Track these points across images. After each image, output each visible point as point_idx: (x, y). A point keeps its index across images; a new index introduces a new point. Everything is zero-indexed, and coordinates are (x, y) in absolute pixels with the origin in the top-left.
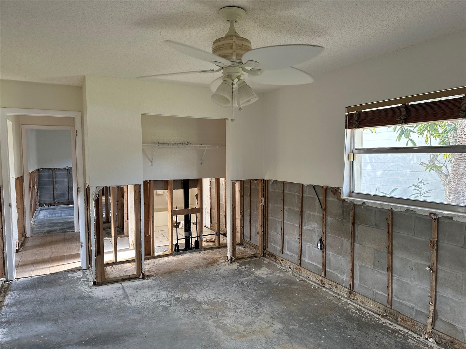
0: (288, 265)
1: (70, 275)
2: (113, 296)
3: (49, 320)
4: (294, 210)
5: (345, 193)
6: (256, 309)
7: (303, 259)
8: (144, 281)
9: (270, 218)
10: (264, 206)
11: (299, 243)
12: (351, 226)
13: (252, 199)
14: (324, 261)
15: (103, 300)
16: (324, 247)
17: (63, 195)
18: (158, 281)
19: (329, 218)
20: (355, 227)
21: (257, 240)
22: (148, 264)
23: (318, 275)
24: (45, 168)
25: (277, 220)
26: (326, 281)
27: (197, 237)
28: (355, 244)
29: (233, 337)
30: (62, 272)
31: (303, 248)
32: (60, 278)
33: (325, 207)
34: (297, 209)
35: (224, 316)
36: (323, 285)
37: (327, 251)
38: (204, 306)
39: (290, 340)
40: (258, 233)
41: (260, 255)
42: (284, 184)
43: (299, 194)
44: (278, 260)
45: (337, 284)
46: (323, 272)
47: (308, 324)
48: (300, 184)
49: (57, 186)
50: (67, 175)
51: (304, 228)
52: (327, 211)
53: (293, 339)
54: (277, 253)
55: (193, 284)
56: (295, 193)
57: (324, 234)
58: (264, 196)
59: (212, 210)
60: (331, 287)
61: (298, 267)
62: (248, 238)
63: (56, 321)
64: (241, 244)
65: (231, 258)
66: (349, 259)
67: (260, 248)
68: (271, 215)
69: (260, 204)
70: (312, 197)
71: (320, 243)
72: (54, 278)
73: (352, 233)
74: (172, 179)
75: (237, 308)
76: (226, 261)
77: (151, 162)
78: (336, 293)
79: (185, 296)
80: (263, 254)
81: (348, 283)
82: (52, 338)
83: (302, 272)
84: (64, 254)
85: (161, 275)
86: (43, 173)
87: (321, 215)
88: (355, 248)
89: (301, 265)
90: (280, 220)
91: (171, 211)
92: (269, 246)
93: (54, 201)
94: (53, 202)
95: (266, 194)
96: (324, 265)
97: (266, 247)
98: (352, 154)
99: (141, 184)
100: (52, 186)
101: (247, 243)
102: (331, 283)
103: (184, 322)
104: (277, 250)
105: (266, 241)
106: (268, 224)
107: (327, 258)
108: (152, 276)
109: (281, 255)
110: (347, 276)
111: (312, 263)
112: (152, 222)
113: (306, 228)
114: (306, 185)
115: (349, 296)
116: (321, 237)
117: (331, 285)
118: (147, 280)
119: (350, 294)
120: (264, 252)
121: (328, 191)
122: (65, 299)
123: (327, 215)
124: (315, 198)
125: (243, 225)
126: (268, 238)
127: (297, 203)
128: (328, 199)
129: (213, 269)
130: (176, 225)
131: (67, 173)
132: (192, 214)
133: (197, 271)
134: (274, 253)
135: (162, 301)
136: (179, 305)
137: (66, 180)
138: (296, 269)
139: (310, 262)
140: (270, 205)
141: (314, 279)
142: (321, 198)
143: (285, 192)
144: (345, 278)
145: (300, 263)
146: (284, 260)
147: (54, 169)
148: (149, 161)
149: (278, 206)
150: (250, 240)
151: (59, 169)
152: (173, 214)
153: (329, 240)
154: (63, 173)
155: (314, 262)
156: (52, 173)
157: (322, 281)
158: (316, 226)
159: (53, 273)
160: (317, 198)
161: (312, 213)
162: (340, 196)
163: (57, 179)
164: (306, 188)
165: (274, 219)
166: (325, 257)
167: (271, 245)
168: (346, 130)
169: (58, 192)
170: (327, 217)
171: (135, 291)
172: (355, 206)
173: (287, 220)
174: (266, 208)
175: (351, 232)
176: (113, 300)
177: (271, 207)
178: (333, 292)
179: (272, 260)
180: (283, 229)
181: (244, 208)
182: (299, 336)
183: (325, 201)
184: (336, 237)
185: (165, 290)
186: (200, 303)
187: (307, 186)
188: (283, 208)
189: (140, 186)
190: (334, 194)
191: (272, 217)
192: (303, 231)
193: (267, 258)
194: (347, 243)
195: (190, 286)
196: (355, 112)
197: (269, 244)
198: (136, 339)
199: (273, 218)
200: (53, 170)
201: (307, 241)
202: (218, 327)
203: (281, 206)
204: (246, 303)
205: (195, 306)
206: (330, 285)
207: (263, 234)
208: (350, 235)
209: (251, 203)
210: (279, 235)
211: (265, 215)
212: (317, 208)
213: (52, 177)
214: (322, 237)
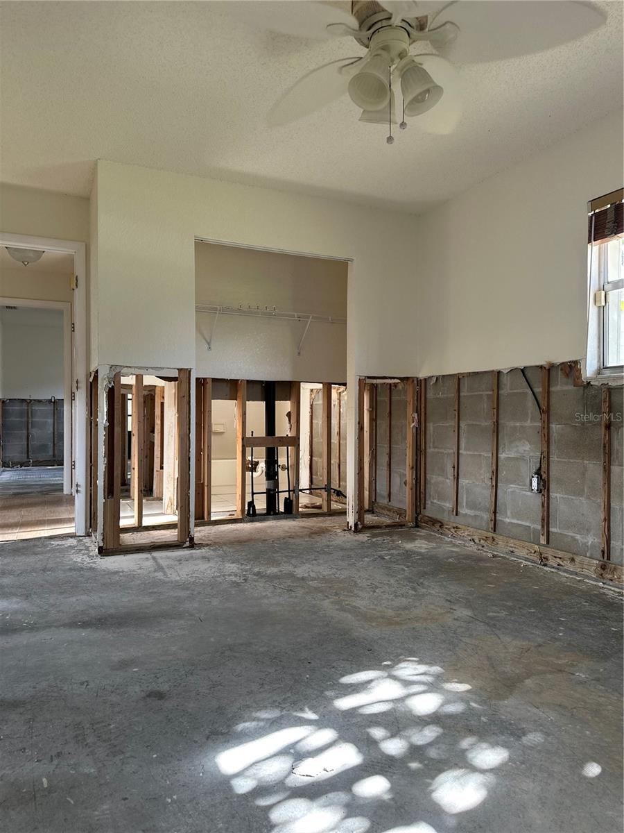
0: (468, 535)
1: (55, 543)
2: (135, 568)
3: (15, 595)
4: (480, 425)
5: (589, 369)
6: (414, 589)
7: (499, 517)
8: (194, 551)
9: (430, 450)
10: (418, 429)
11: (490, 487)
12: (603, 433)
13: (392, 423)
14: (546, 514)
15: (116, 573)
16: (544, 486)
17: (43, 447)
18: (221, 552)
19: (555, 427)
20: (612, 433)
21: (404, 498)
22: (200, 531)
23: (533, 543)
24: (15, 399)
25: (445, 452)
26: (549, 552)
27: (289, 491)
28: (612, 467)
29: (374, 624)
30: (40, 538)
31: (499, 497)
32: (35, 546)
33: (546, 405)
34: (488, 423)
35: (352, 596)
36: (543, 560)
37: (551, 494)
38: (311, 582)
39: (493, 631)
40: (405, 484)
41: (411, 524)
42: (459, 378)
43: (491, 393)
44: (446, 528)
45: (574, 553)
46: (543, 535)
47: (525, 612)
48: (493, 371)
49: (34, 432)
50: (52, 412)
51: (502, 456)
52: (551, 413)
53: (500, 630)
54: (444, 518)
55: (286, 556)
56: (481, 393)
57: (546, 459)
58: (417, 410)
59: (313, 458)
60: (561, 563)
61: (490, 535)
62: (384, 497)
63: (27, 597)
64: (371, 511)
65: (356, 525)
66: (601, 500)
67: (409, 513)
68: (431, 445)
69: (410, 425)
70: (517, 393)
71: (537, 478)
72: (25, 545)
73: (605, 447)
74: (244, 379)
75: (377, 587)
76: (345, 530)
77: (209, 344)
78: (572, 573)
79: (273, 570)
80: (416, 522)
81: (597, 549)
82: (20, 617)
83: (498, 544)
84: (44, 518)
85: (225, 544)
86: (11, 408)
87: (539, 424)
88: (612, 475)
89: (495, 531)
90: (452, 451)
91: (243, 439)
92: (427, 506)
93: (28, 457)
94: (26, 460)
95: (423, 405)
96: (546, 521)
97: (422, 508)
98: (603, 293)
99: (191, 369)
100: (25, 432)
101: (384, 508)
102: (560, 554)
103: (274, 602)
104: (443, 511)
105: (422, 496)
106: (425, 464)
107: (551, 506)
108: (207, 545)
109: (453, 518)
110: (594, 535)
111: (520, 522)
112: (208, 455)
113: (507, 456)
114: (505, 372)
115: (601, 575)
116: (537, 468)
117: (560, 558)
118: (200, 550)
119: (604, 569)
120: (417, 518)
121: (553, 373)
122: (44, 570)
123: (551, 421)
124: (525, 394)
125: (374, 475)
126: (425, 490)
127: (485, 411)
128: (552, 389)
129: (322, 541)
130: (250, 466)
131: (52, 408)
132: (280, 446)
133: (292, 541)
134: (439, 517)
135: (230, 575)
136: (263, 580)
137: (50, 421)
138: (486, 541)
139: (515, 521)
140: (431, 427)
141: (523, 554)
142: (538, 390)
143: (462, 394)
144: (593, 540)
145: (493, 526)
146: (460, 526)
147: (31, 400)
148: (205, 341)
149: (448, 425)
150: (390, 501)
151: (40, 401)
152: (245, 444)
153: (554, 472)
154: (46, 408)
155: (522, 520)
156: (26, 408)
157: (541, 555)
158: (527, 447)
159: (24, 540)
160: (530, 392)
161: (518, 424)
162: (579, 377)
163: (34, 420)
164: (505, 377)
165: (438, 452)
166: (546, 506)
167: (432, 502)
168: (589, 246)
169: (34, 443)
170: (551, 425)
171: (177, 563)
172: (612, 391)
173: (466, 449)
174: (423, 433)
175: (604, 444)
176: (135, 573)
177: (432, 428)
178: (565, 571)
179: (434, 531)
180: (457, 467)
181: (378, 442)
182: (510, 626)
183: (547, 394)
184: (572, 461)
185: (233, 563)
186: (303, 579)
187: (507, 373)
188: (457, 426)
189: (190, 371)
190: (567, 375)
191: (434, 447)
192: (500, 464)
193: (423, 529)
194: (594, 469)
195: (279, 558)
196: (609, 206)
197: (427, 502)
198: (182, 622)
199: (436, 450)
200: (29, 402)
201: (509, 482)
202: (343, 609)
203: (453, 424)
204: (392, 581)
205: (293, 582)
206: (558, 560)
207: (416, 484)
208: (602, 451)
209: (392, 429)
210: (448, 481)
211: (419, 447)
212: (529, 412)
213: (26, 415)
214: (541, 466)
